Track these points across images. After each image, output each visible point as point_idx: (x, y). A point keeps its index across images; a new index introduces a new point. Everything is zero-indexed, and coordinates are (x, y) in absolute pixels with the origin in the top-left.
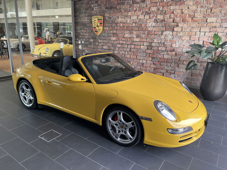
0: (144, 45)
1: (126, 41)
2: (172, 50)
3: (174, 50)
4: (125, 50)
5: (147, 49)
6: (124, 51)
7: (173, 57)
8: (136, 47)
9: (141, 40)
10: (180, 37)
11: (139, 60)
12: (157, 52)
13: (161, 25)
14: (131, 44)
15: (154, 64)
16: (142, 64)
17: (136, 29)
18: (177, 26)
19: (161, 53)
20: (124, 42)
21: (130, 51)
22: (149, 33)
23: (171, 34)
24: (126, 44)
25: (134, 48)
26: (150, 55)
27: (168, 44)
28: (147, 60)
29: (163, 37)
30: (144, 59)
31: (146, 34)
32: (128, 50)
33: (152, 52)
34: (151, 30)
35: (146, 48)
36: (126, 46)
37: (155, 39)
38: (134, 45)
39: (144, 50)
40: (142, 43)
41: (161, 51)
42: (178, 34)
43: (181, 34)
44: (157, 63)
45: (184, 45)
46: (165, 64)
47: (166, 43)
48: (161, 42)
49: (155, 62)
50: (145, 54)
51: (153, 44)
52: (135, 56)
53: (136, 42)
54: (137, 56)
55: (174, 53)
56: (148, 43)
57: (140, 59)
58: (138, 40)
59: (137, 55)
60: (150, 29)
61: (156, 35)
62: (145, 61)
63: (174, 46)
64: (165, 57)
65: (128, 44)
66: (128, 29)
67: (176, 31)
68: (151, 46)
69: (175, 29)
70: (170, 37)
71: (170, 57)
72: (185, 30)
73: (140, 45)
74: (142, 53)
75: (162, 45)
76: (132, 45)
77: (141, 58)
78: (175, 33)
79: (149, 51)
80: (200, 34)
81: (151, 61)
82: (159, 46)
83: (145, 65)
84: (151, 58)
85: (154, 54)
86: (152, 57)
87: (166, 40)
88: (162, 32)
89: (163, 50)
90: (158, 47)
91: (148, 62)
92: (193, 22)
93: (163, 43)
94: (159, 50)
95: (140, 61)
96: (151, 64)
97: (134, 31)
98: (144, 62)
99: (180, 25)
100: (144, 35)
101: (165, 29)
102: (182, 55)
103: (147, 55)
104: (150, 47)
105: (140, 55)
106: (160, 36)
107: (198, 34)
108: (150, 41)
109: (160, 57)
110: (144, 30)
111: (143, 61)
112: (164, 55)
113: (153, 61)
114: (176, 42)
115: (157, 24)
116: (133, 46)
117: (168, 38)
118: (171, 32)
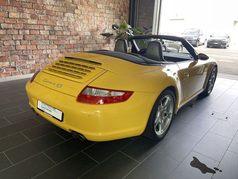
0: (44, 30)
1: (13, 24)
2: (76, 34)
3: (77, 35)
4: (14, 39)
5: (50, 34)
6: (12, 40)
7: (78, 42)
8: (32, 32)
9: (39, 22)
10: (81, 21)
11: (41, 51)
12: (62, 37)
13: (61, 5)
14: (24, 29)
15: (61, 53)
16: (46, 55)
17: (29, 5)
18: (77, 8)
19: (67, 38)
20: (11, 26)
21: (24, 39)
22: (49, 13)
23: (73, 17)
24: (14, 29)
25: (30, 34)
26: (55, 42)
27: (71, 27)
28: (52, 49)
29: (65, 19)
30: (48, 48)
31: (44, 14)
32: (21, 37)
33: (56, 38)
34: (50, 10)
35: (48, 33)
36: (16, 32)
37: (57, 22)
38: (30, 30)
39: (45, 36)
40: (41, 26)
41: (66, 36)
42: (79, 17)
43: (81, 17)
44: (64, 50)
45: (85, 29)
46: (72, 50)
47: (69, 27)
48: (64, 26)
49: (62, 50)
50: (48, 41)
51: (56, 28)
52: (35, 47)
53: (32, 26)
54: (37, 46)
55: (78, 37)
56: (50, 26)
57: (43, 50)
58: (34, 22)
59: (36, 44)
60: (49, 8)
61: (57, 16)
62: (50, 50)
63: (77, 29)
64: (71, 42)
65: (19, 29)
66: (14, 5)
67: (77, 14)
68: (54, 30)
69: (76, 11)
70: (72, 20)
71: (76, 43)
72: (83, 13)
73: (39, 30)
74: (43, 41)
75: (66, 29)
76: (26, 29)
77: (44, 47)
78: (76, 15)
79: (53, 37)
80: (94, 18)
81: (57, 50)
82: (63, 30)
83: (51, 56)
84: (56, 46)
85: (59, 41)
86: (58, 44)
87: (69, 24)
88: (64, 13)
89: (68, 34)
90: (62, 32)
91: (54, 51)
92: (88, 6)
93: (67, 27)
94: (63, 35)
95: (43, 51)
96: (58, 53)
97: (26, 8)
98: (49, 52)
99: (79, 7)
100: (42, 15)
101: (67, 10)
102: (85, 38)
103: (52, 42)
104: (52, 31)
105: (42, 43)
106: (63, 19)
107: (93, 18)
108: (52, 24)
109: (66, 43)
110: (41, 8)
111: (47, 51)
112: (69, 40)
113: (60, 49)
114: (78, 26)
115: (56, 3)
116: (28, 32)
117: (71, 21)
118: (72, 14)
